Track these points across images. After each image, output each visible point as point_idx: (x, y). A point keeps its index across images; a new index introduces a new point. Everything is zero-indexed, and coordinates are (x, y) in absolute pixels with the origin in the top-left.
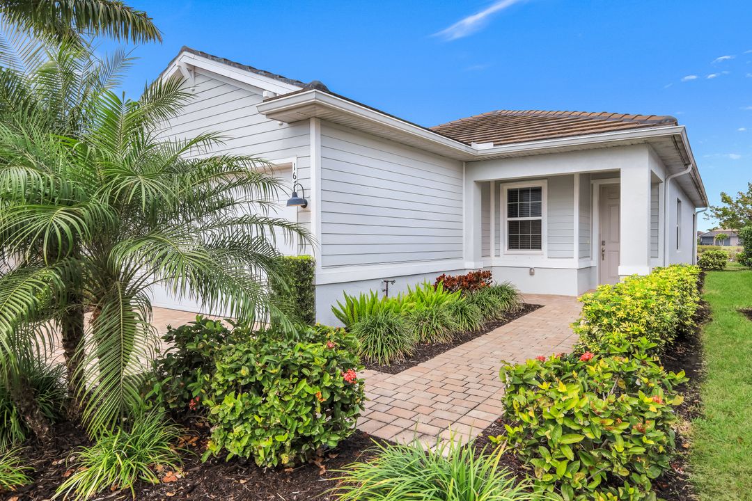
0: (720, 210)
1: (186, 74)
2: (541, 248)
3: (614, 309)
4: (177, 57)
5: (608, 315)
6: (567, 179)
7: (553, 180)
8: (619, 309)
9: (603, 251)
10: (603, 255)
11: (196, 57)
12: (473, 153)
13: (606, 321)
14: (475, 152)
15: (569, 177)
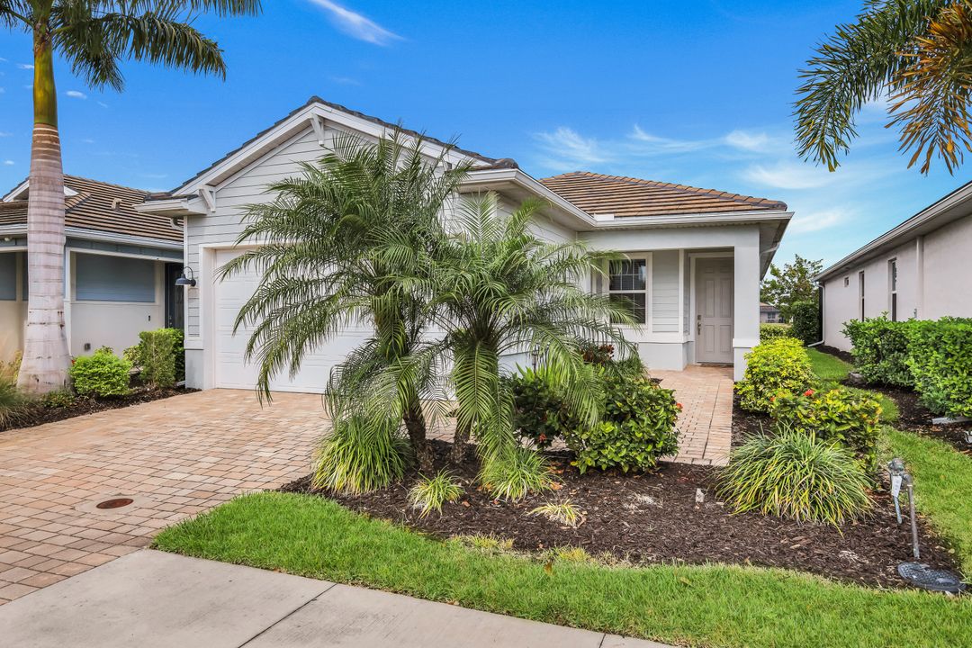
0: (769, 283)
1: (316, 123)
2: (644, 322)
3: (778, 370)
4: (305, 107)
5: (773, 375)
6: (672, 254)
7: (658, 255)
8: (782, 370)
9: (699, 326)
10: (699, 330)
11: (334, 110)
12: (593, 224)
13: (772, 380)
14: (594, 222)
15: (675, 253)
